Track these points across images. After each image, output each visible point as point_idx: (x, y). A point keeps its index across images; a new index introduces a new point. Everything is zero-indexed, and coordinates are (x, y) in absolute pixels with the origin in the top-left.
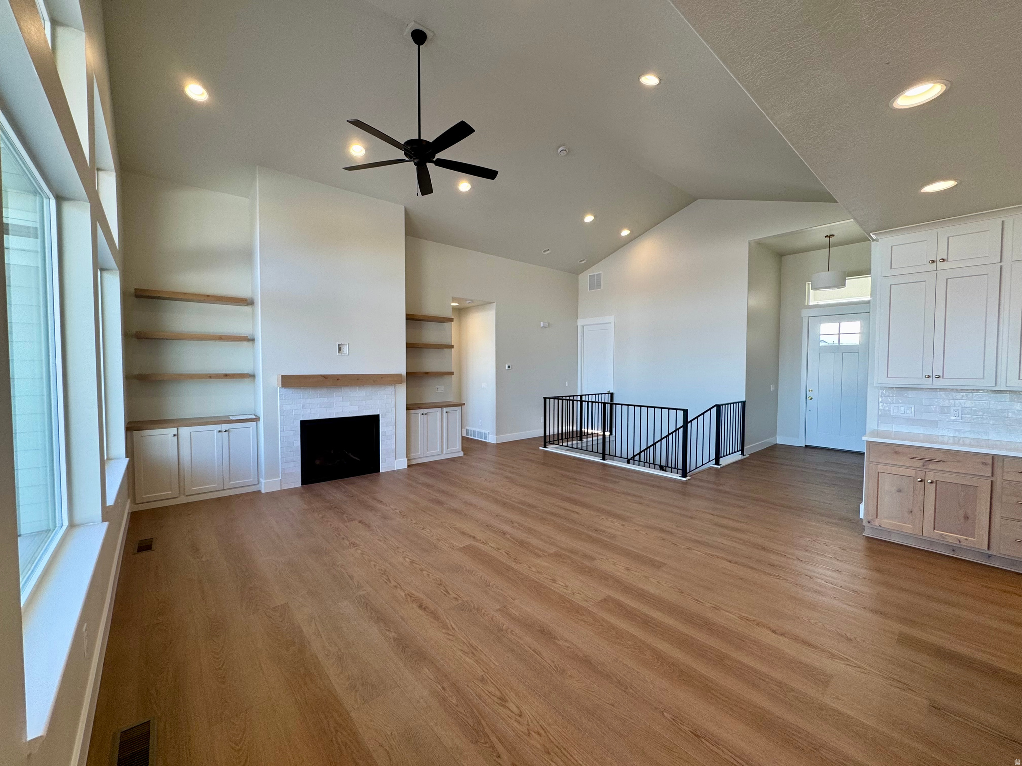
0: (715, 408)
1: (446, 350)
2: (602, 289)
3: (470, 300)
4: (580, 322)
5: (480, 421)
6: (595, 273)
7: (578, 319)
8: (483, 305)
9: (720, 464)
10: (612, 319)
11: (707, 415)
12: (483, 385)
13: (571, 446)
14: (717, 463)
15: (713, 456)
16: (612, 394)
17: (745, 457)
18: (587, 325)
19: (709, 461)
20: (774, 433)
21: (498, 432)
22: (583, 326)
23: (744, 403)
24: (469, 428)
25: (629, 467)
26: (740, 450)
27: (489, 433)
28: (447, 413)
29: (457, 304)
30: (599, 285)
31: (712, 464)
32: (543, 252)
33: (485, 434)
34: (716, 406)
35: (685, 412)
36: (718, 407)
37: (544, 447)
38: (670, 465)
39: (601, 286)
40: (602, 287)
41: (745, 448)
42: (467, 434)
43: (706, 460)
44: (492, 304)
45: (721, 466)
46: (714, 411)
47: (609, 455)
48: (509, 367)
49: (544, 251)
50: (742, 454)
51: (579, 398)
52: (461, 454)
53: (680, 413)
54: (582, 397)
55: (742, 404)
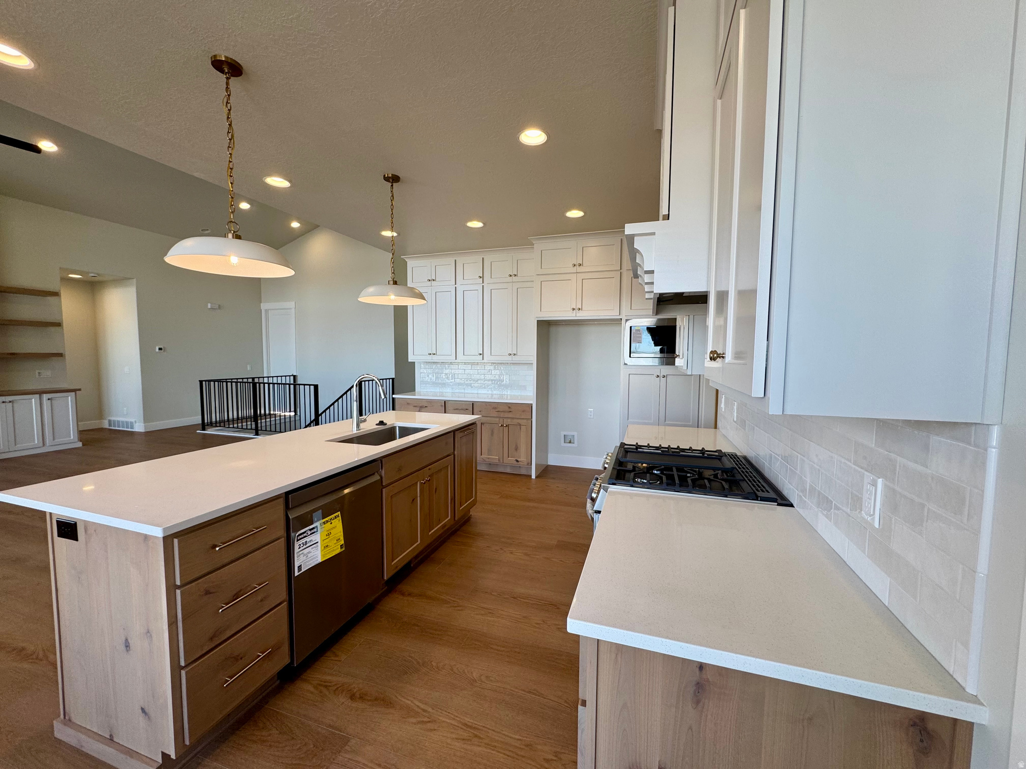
1: (53, 329)
3: (95, 273)
4: (264, 306)
5: (125, 409)
7: (261, 303)
8: (120, 281)
10: (291, 304)
12: (126, 369)
13: (241, 427)
16: (295, 376)
18: (270, 309)
21: (146, 419)
22: (267, 311)
23: (393, 379)
24: (112, 419)
27: (135, 421)
28: (49, 399)
29: (80, 277)
32: (200, 230)
33: (132, 423)
35: (316, 387)
37: (202, 430)
42: (110, 425)
44: (131, 280)
48: (160, 349)
49: (202, 230)
51: (250, 380)
52: (80, 444)
54: (255, 379)
55: (391, 380)
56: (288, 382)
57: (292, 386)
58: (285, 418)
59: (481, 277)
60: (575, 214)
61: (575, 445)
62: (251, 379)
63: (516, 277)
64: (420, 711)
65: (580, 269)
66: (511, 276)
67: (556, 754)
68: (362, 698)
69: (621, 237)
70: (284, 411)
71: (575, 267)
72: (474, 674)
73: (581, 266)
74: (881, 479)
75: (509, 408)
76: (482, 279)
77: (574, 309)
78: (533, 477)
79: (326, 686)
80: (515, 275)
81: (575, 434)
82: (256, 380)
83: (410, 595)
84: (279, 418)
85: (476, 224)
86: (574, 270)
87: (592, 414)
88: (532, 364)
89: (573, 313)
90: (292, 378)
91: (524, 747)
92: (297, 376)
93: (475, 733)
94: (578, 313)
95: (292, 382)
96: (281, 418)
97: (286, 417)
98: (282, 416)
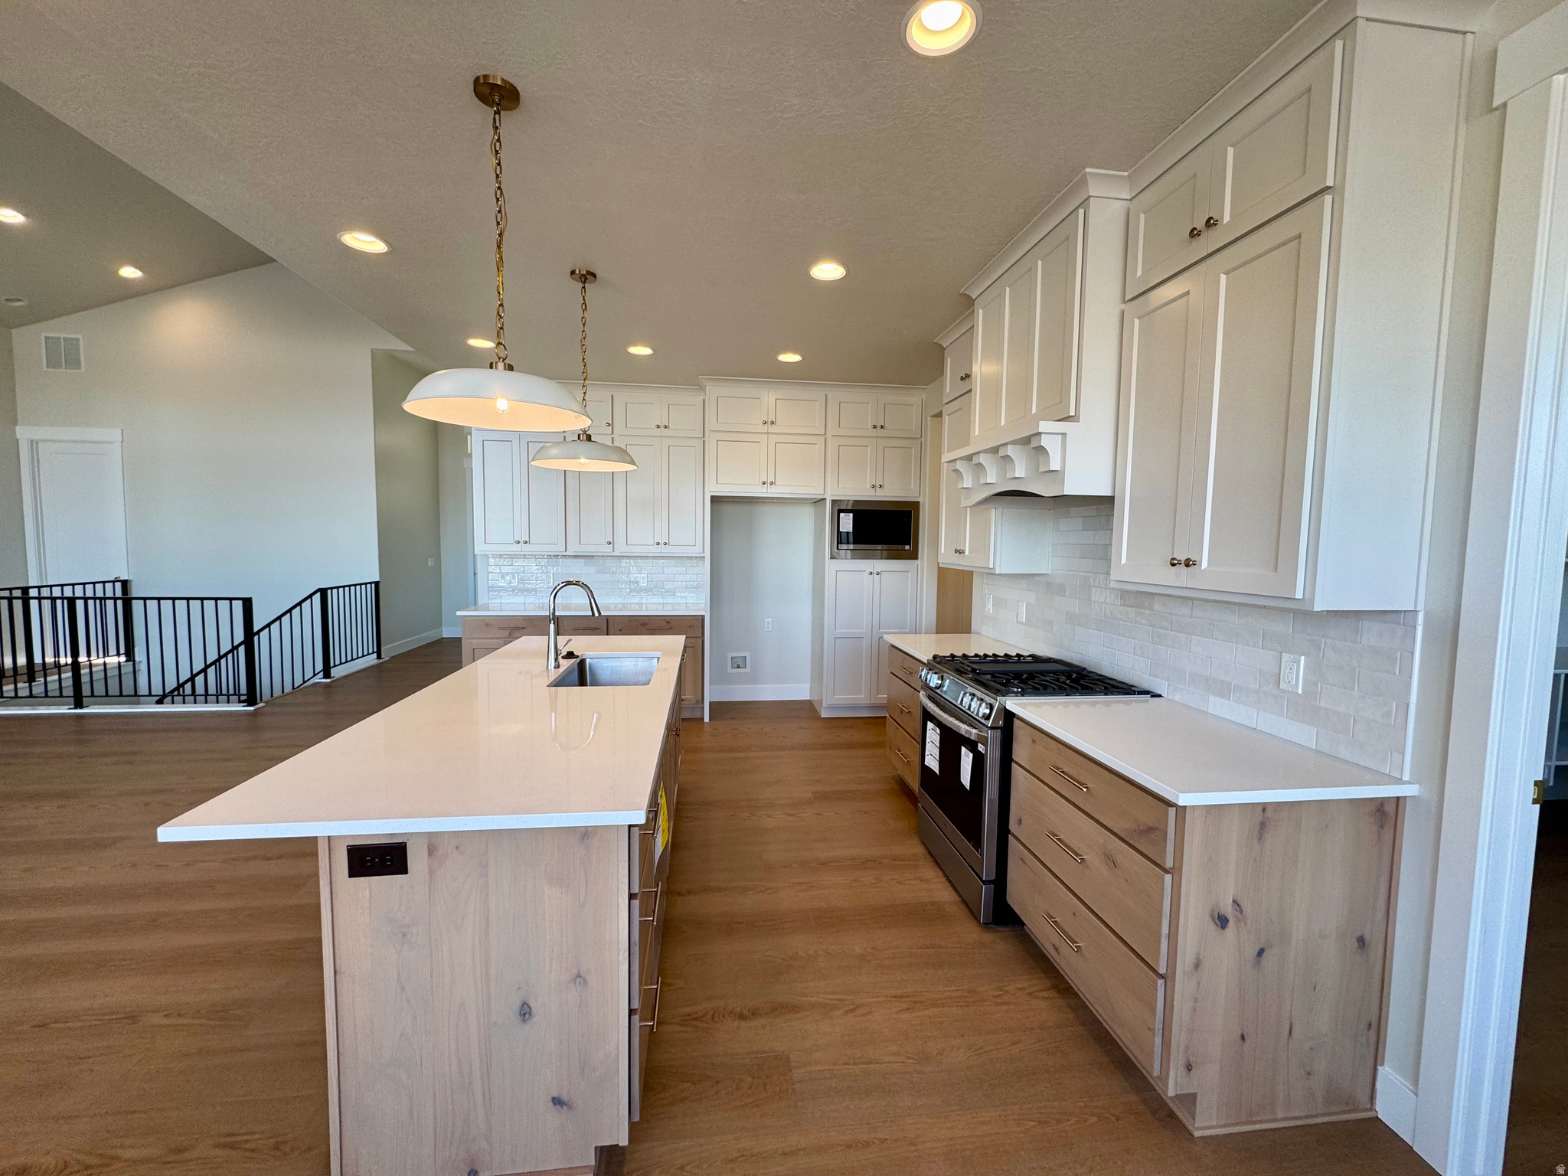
0: (318, 594)
2: (83, 370)
4: (24, 433)
6: (62, 335)
7: (16, 424)
9: (332, 676)
10: (115, 435)
11: (306, 605)
14: (327, 675)
15: (319, 666)
16: (125, 584)
17: (382, 661)
18: (44, 441)
19: (315, 675)
20: (438, 624)
22: (34, 444)
23: (377, 584)
25: (166, 708)
26: (373, 653)
30: (74, 362)
31: (319, 679)
34: (319, 590)
35: (247, 603)
36: (323, 592)
38: (224, 691)
39: (80, 365)
40: (83, 364)
41: (382, 649)
43: (309, 674)
45: (333, 679)
46: (317, 598)
47: (93, 695)
50: (379, 657)
51: (17, 593)
53: (238, 606)
54: (31, 590)
55: (373, 585)
56: (109, 594)
57: (120, 603)
58: (105, 670)
59: (609, 425)
60: (790, 358)
61: (748, 670)
62: (20, 591)
63: (667, 429)
64: (835, 1002)
65: (772, 429)
66: (658, 427)
67: (1000, 989)
68: (755, 1013)
69: (826, 392)
70: (101, 655)
71: (766, 425)
72: (857, 950)
73: (774, 425)
74: (1303, 657)
75: (668, 623)
76: (611, 427)
77: (764, 483)
78: (707, 719)
79: (696, 1019)
80: (666, 427)
81: (747, 654)
82: (33, 593)
83: (689, 892)
84: (87, 670)
85: (641, 350)
86: (764, 429)
87: (770, 626)
88: (704, 557)
89: (763, 488)
90: (118, 585)
91: (967, 994)
92: (131, 581)
93: (912, 999)
94: (771, 488)
95: (119, 594)
96: (94, 669)
97: (108, 667)
98: (97, 665)
